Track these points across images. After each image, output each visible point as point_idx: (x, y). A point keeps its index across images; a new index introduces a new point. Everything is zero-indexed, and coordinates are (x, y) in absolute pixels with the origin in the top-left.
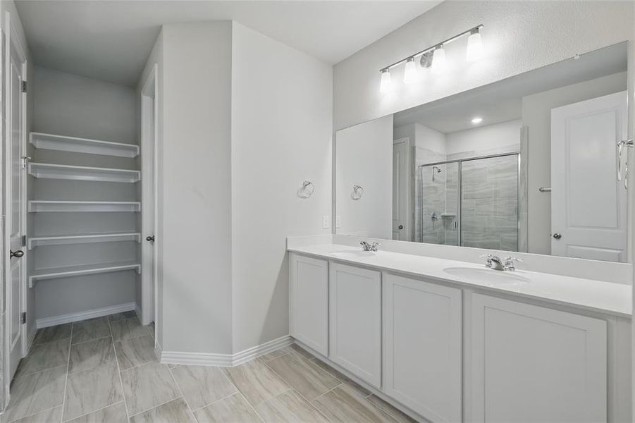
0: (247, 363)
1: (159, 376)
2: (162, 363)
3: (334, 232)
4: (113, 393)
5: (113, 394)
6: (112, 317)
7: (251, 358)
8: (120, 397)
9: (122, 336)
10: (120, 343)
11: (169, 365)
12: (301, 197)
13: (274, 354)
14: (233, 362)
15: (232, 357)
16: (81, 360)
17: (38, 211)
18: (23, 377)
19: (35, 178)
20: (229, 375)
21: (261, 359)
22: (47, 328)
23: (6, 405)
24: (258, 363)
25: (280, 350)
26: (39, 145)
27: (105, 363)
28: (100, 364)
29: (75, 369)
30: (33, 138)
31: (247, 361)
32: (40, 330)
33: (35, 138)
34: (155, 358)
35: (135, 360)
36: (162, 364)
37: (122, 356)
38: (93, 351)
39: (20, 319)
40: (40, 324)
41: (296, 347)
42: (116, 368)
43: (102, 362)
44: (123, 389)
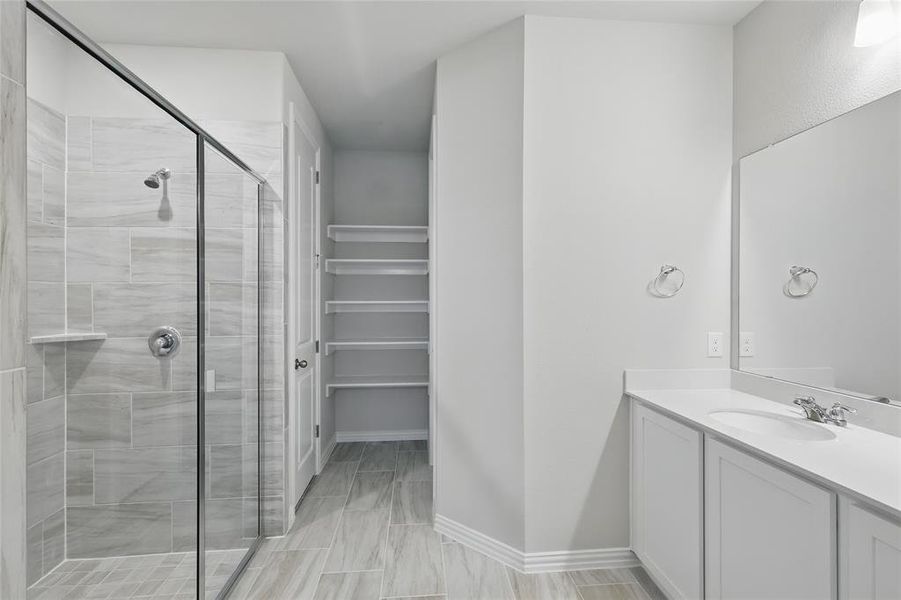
0: (548, 574)
1: (427, 549)
2: (435, 529)
3: (734, 363)
4: (375, 553)
5: (374, 556)
6: (402, 445)
7: (557, 569)
8: (380, 563)
9: (405, 474)
10: (400, 483)
11: (443, 536)
12: (655, 296)
13: (597, 574)
14: (526, 566)
15: (523, 557)
16: (360, 494)
17: (337, 311)
18: (310, 498)
19: (335, 275)
20: (516, 586)
21: (573, 577)
22: (345, 443)
23: (290, 527)
24: (566, 584)
25: (609, 570)
26: (338, 238)
27: (379, 507)
28: (375, 507)
29: (351, 505)
30: (331, 232)
31: (549, 571)
32: (338, 444)
33: (333, 231)
34: (430, 520)
35: (408, 514)
36: (436, 532)
37: (398, 503)
38: (374, 487)
39: (313, 431)
40: (341, 437)
41: (642, 575)
42: (387, 518)
43: (376, 506)
44: (386, 553)
